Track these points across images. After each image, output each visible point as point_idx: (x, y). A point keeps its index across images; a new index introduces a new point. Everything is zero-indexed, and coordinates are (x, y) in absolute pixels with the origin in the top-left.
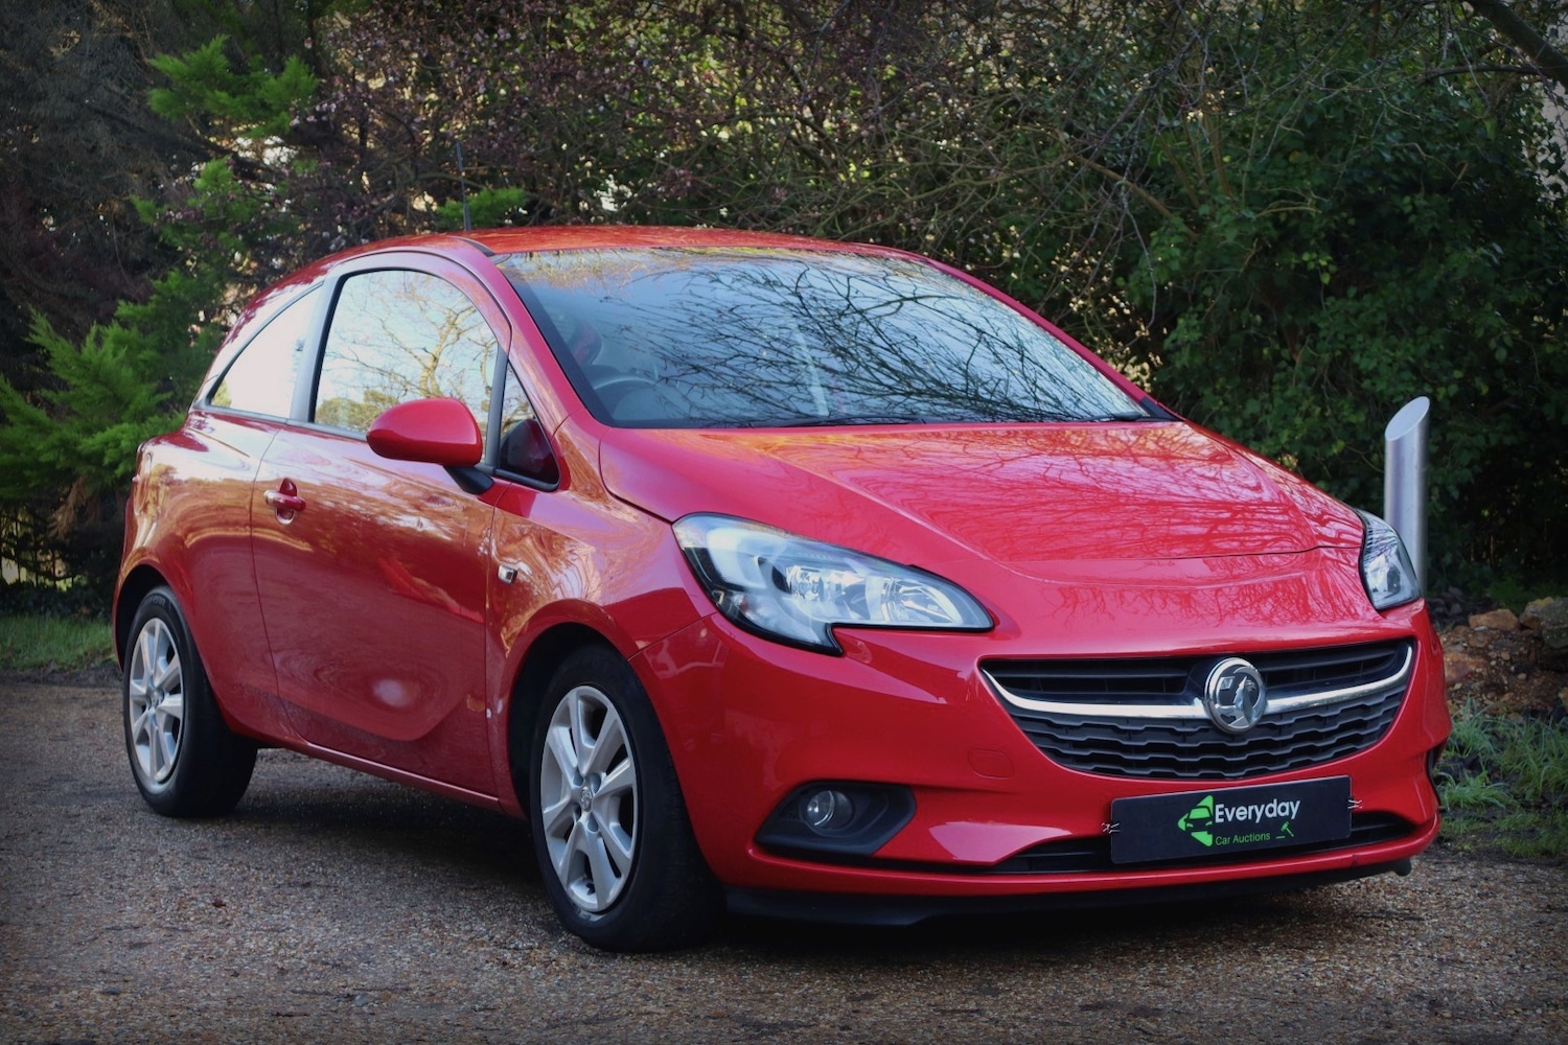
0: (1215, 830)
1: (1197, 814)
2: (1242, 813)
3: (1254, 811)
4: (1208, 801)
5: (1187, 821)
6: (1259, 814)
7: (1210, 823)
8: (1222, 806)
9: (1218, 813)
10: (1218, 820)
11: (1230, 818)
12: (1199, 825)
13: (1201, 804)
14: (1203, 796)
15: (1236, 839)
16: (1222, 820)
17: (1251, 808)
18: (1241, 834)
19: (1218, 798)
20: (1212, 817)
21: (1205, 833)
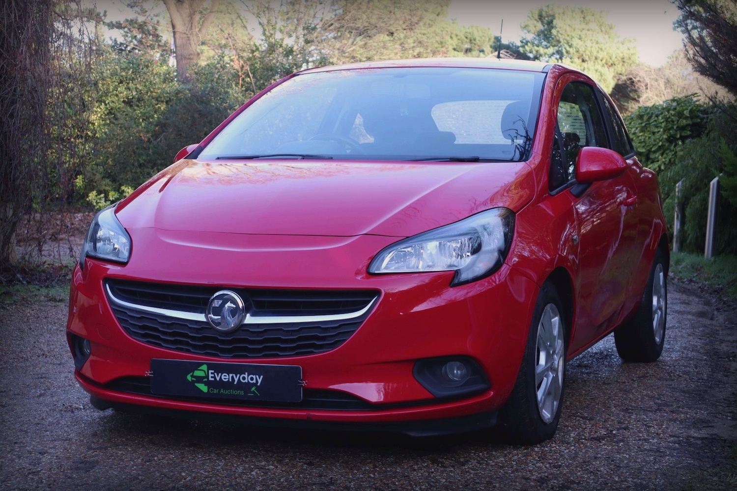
0: (208, 383)
1: (198, 373)
2: (225, 377)
3: (232, 377)
4: (204, 367)
5: (192, 376)
6: (236, 380)
7: (206, 380)
8: (213, 371)
9: (210, 375)
10: (210, 379)
11: (218, 379)
12: (200, 380)
13: (200, 368)
14: (202, 364)
15: (222, 391)
16: (213, 379)
17: (231, 375)
18: (225, 389)
19: (210, 367)
20: (207, 377)
21: (203, 385)
